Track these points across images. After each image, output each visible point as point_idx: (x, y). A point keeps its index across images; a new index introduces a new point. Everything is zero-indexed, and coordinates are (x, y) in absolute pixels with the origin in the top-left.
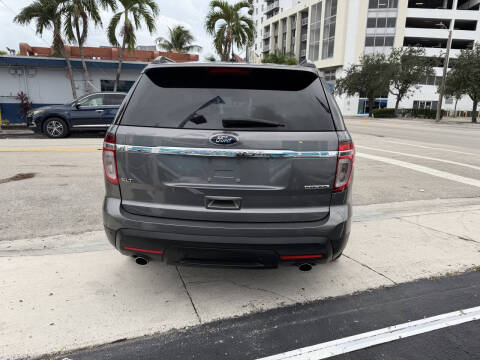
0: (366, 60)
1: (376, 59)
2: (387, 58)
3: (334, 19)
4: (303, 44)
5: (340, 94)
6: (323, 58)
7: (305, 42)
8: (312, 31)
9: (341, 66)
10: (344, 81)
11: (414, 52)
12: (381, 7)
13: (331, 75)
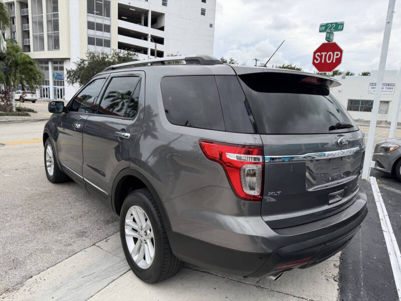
0: (92, 56)
1: (101, 56)
2: (110, 57)
3: (56, 16)
4: (26, 33)
5: (73, 83)
6: (49, 49)
7: (28, 32)
8: (34, 22)
9: (69, 59)
10: (75, 72)
11: (130, 55)
12: (97, 14)
13: (58, 65)
